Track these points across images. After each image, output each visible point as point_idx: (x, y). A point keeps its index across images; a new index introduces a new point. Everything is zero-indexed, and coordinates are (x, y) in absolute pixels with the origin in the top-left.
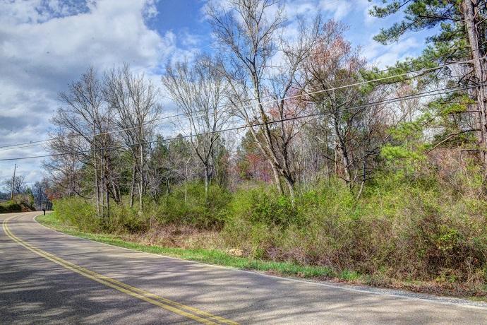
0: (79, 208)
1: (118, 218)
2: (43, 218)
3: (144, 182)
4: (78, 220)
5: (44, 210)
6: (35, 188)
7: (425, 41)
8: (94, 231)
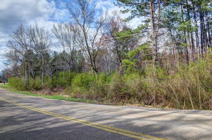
0: (17, 81)
1: (32, 85)
2: (4, 86)
3: (44, 71)
4: (17, 86)
5: (4, 82)
6: (2, 73)
7: (141, 22)
8: (23, 91)
